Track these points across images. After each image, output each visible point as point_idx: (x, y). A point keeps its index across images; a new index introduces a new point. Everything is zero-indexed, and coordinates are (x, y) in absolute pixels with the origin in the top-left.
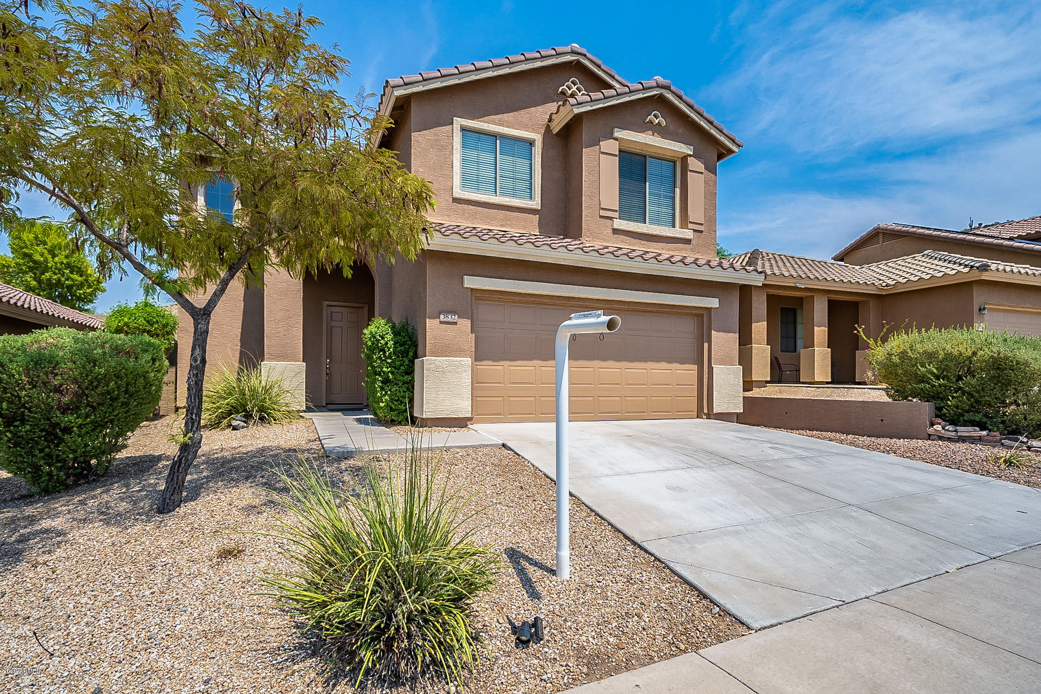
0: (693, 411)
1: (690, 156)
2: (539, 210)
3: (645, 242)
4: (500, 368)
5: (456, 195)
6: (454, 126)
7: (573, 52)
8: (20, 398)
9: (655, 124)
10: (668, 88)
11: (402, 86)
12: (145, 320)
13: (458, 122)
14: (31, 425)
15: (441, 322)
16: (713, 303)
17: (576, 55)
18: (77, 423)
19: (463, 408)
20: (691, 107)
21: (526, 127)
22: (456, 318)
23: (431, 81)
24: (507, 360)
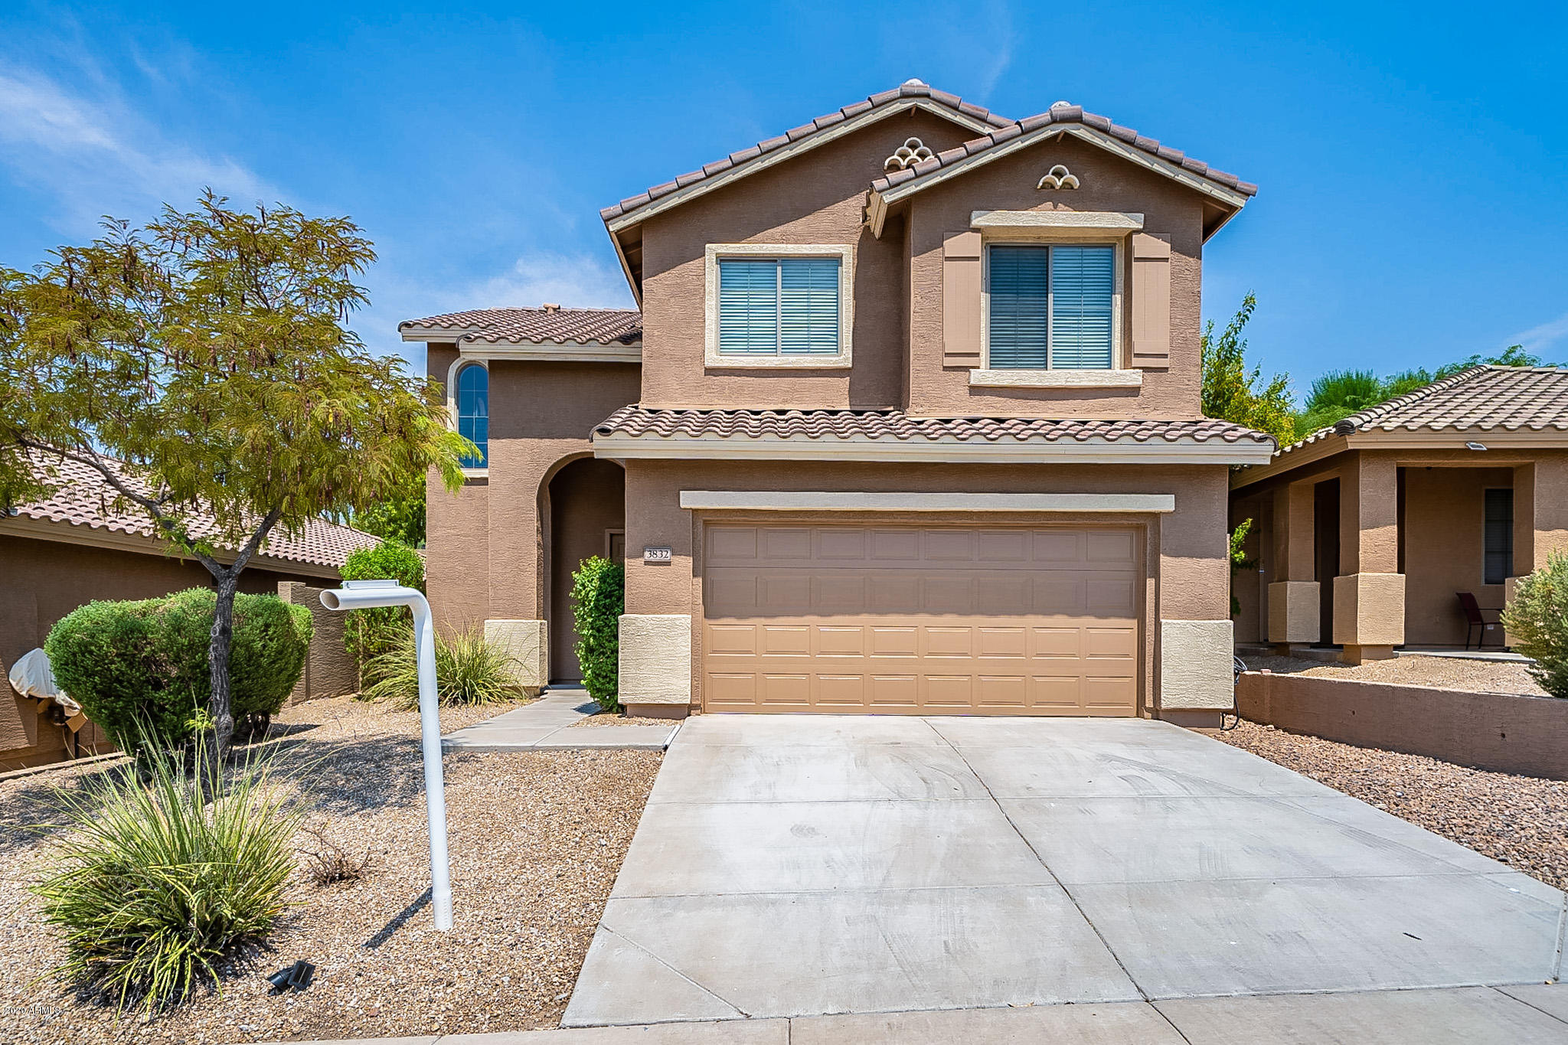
0: (1127, 704)
1: (1138, 231)
2: (849, 369)
3: (1036, 403)
4: (750, 628)
5: (709, 364)
6: (707, 257)
7: (905, 96)
8: (111, 671)
9: (1057, 188)
10: (1077, 119)
11: (620, 215)
12: (381, 567)
13: (713, 249)
14: (124, 702)
15: (647, 563)
16: (1165, 503)
17: (910, 99)
18: (170, 700)
19: (680, 691)
20: (1130, 142)
21: (828, 237)
22: (668, 555)
23: (662, 199)
24: (761, 616)
